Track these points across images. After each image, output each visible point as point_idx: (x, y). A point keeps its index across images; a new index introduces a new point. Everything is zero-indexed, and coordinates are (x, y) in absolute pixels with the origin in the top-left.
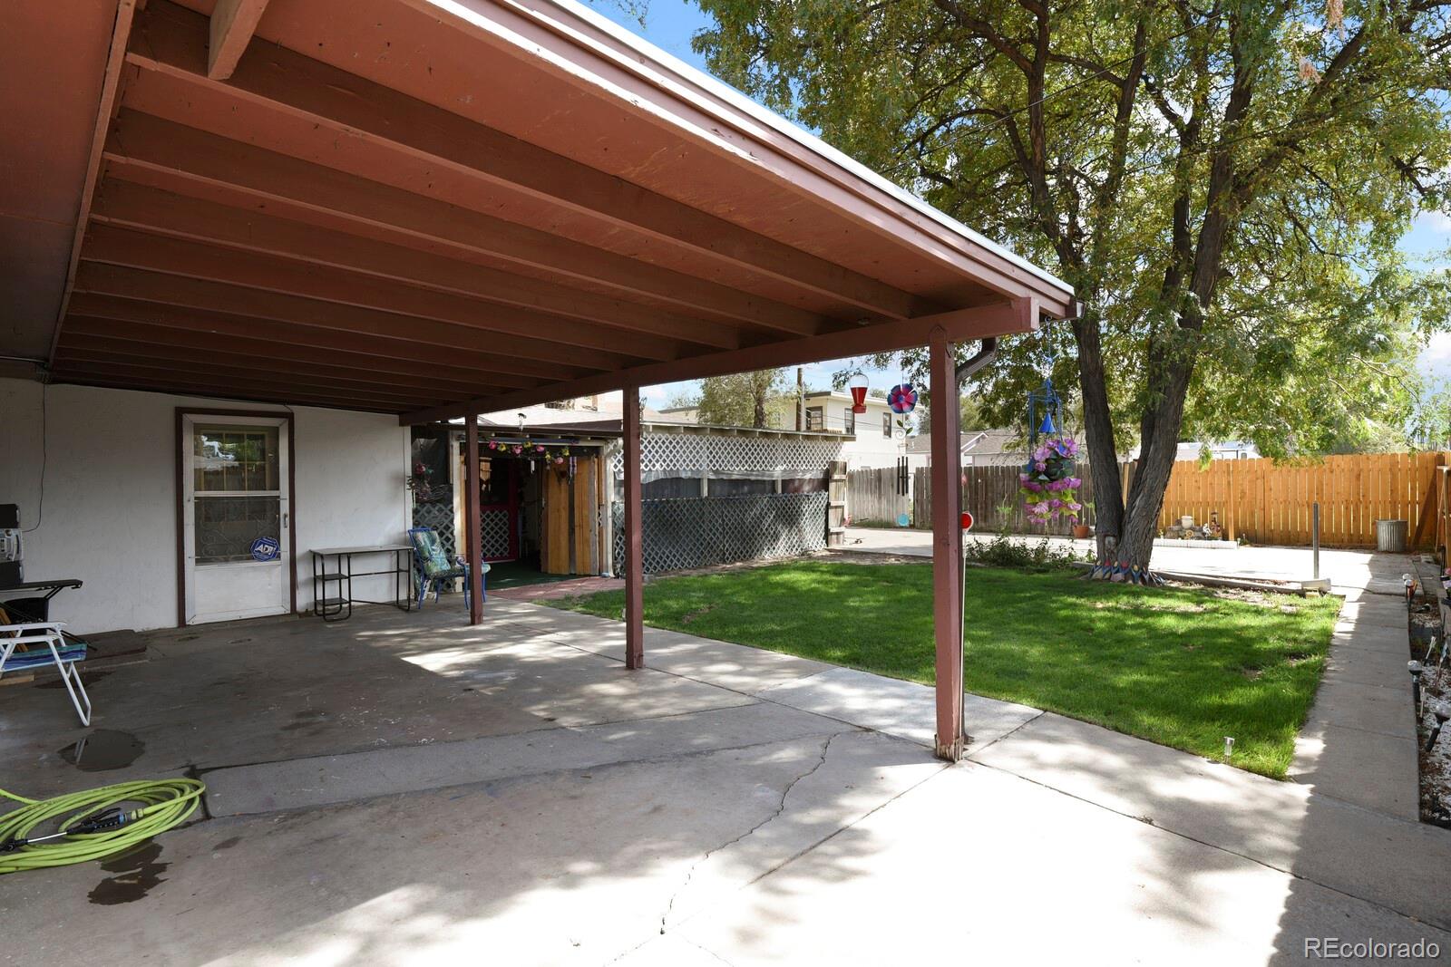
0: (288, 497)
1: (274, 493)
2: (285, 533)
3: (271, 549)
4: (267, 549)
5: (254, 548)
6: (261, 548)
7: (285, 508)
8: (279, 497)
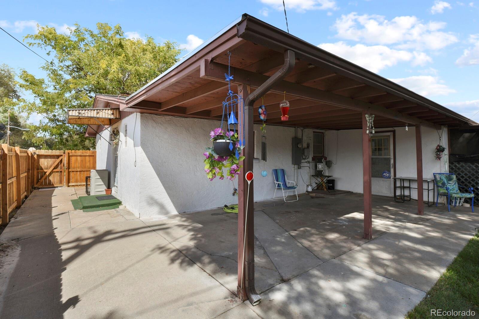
0: (393, 158)
1: (388, 157)
2: (392, 170)
3: (388, 175)
4: (386, 175)
5: (383, 174)
6: (385, 174)
7: (392, 162)
8: (390, 158)
